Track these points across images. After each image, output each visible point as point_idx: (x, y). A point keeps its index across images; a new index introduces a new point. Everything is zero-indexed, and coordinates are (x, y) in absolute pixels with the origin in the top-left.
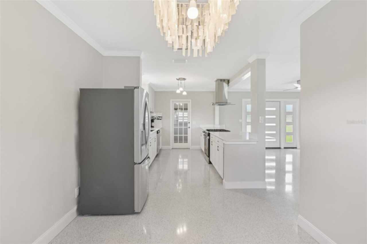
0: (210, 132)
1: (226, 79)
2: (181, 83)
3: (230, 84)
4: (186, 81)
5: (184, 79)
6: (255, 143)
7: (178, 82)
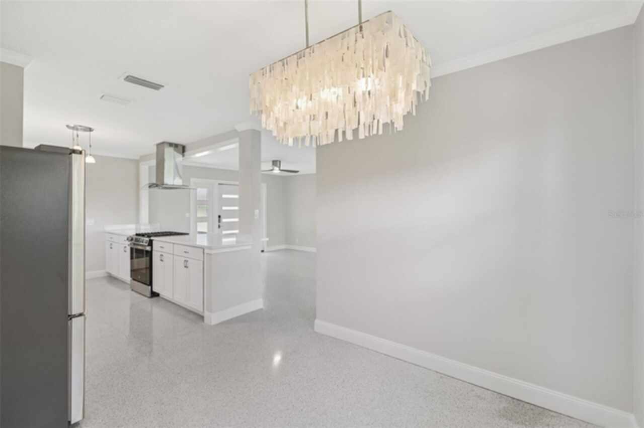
0: (152, 238)
1: (181, 145)
2: (78, 136)
3: (186, 153)
4: (92, 133)
5: (90, 130)
6: (250, 247)
7: (73, 133)
